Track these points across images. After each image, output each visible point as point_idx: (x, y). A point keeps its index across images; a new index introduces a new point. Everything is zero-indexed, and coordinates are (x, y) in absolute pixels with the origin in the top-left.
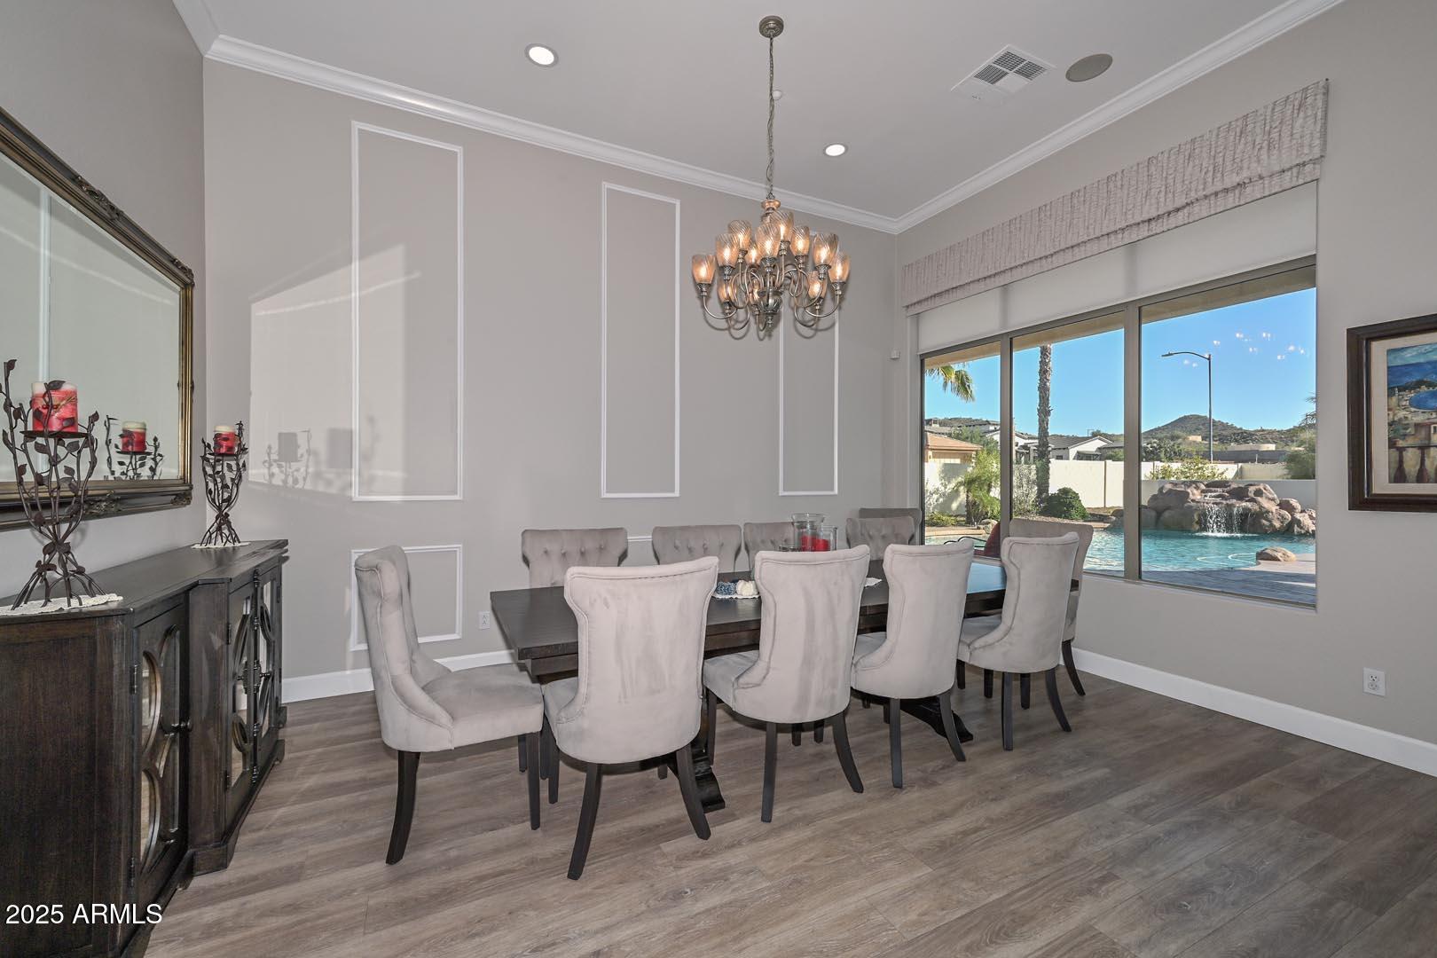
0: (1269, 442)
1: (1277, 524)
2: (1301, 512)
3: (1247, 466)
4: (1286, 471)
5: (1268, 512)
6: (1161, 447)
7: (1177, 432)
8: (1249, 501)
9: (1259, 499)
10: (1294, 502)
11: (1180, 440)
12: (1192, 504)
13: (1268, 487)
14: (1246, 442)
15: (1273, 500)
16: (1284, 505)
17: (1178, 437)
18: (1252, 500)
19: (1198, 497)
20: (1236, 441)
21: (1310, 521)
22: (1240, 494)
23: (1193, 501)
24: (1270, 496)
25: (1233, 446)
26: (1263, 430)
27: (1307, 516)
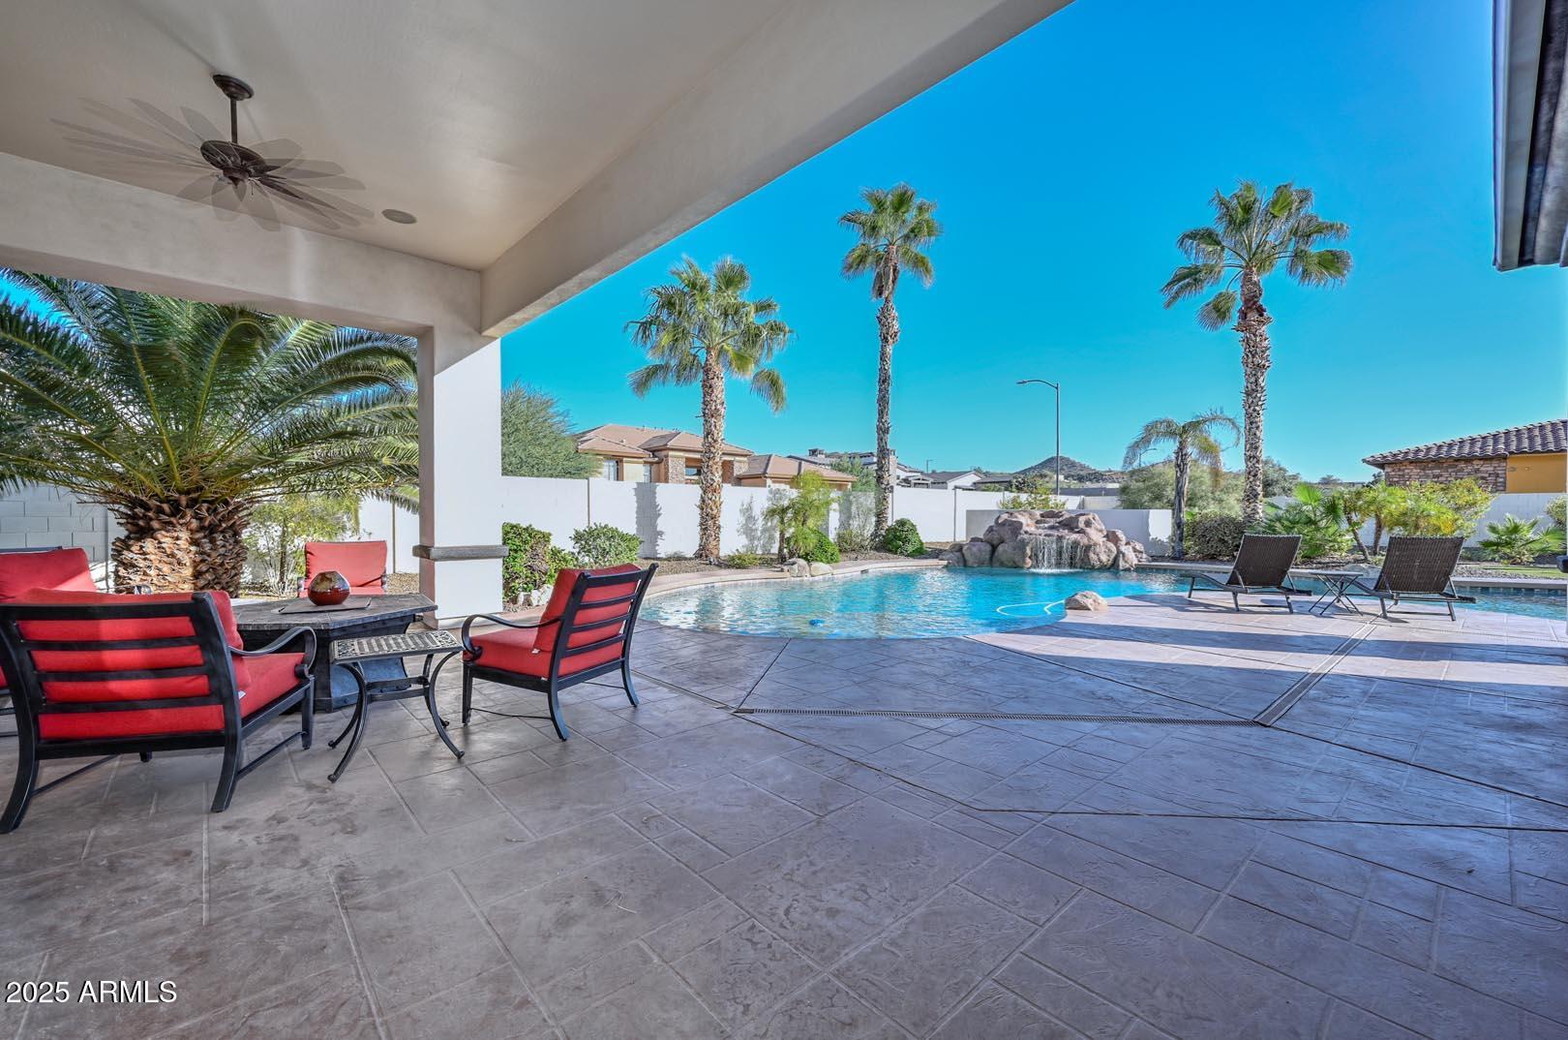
0: (1114, 482)
1: (1104, 558)
2: (1126, 544)
3: (1088, 499)
4: (1119, 503)
5: (1095, 544)
6: (1024, 483)
7: (1046, 471)
8: (1078, 532)
9: (1088, 530)
10: (1120, 534)
11: (1047, 479)
12: (1026, 536)
13: (1097, 517)
14: (1098, 481)
15: (1101, 531)
16: (1111, 537)
17: (1046, 476)
18: (1081, 532)
19: (1032, 529)
20: (1090, 480)
21: (1133, 554)
22: (1070, 524)
23: (1026, 532)
24: (1099, 527)
25: (1088, 485)
26: (1111, 471)
27: (1131, 549)
